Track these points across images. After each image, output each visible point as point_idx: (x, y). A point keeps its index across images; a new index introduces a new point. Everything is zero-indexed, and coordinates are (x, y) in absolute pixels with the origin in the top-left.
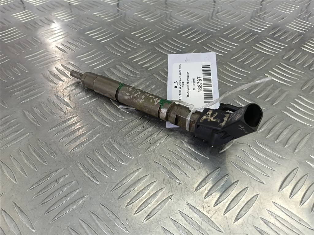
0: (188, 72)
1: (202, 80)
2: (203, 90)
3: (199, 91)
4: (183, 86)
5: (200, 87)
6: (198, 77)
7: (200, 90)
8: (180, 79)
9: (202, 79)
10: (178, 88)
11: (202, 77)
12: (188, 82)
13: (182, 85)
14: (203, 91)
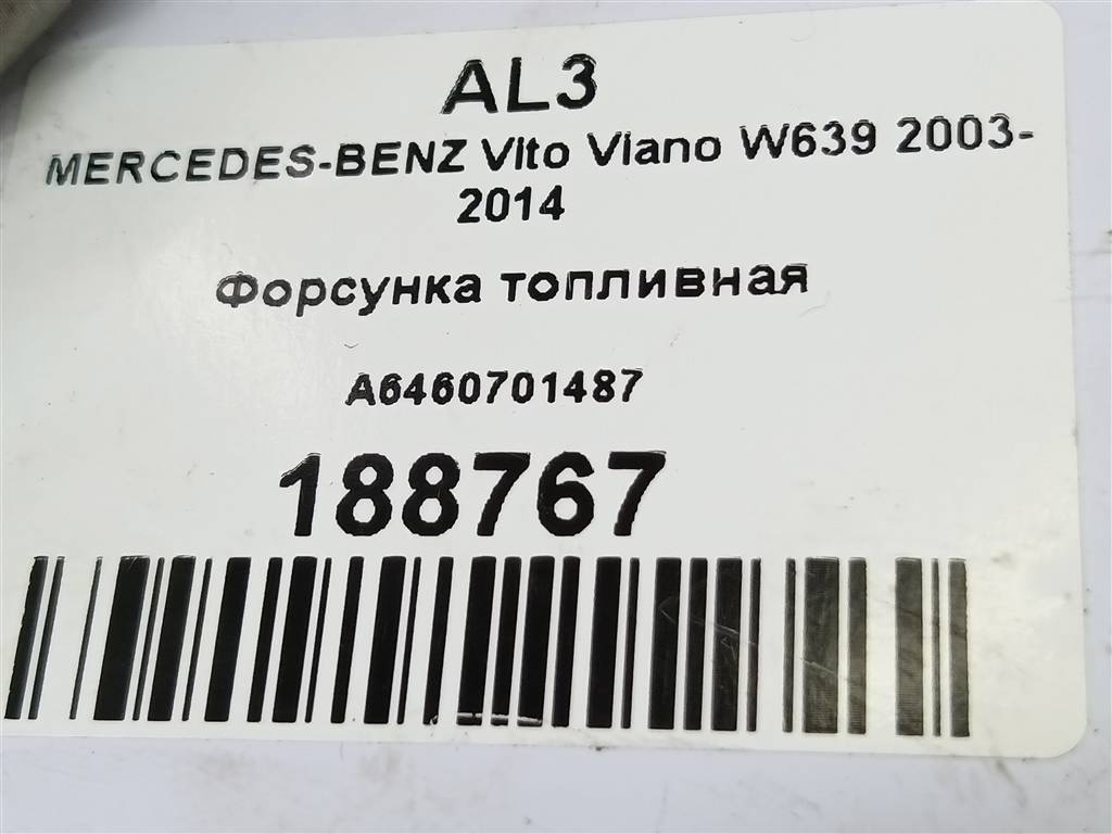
0: (797, 276)
1: (559, 548)
2: (329, 543)
3: (306, 475)
4: (479, 206)
5: (399, 492)
6: (648, 465)
7: (330, 491)
8: (652, 152)
9: (594, 544)
10: (432, 129)
11: (645, 547)
12: (543, 287)
13: (486, 180)
14: (292, 549)
